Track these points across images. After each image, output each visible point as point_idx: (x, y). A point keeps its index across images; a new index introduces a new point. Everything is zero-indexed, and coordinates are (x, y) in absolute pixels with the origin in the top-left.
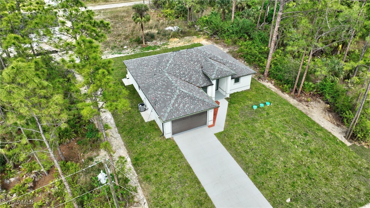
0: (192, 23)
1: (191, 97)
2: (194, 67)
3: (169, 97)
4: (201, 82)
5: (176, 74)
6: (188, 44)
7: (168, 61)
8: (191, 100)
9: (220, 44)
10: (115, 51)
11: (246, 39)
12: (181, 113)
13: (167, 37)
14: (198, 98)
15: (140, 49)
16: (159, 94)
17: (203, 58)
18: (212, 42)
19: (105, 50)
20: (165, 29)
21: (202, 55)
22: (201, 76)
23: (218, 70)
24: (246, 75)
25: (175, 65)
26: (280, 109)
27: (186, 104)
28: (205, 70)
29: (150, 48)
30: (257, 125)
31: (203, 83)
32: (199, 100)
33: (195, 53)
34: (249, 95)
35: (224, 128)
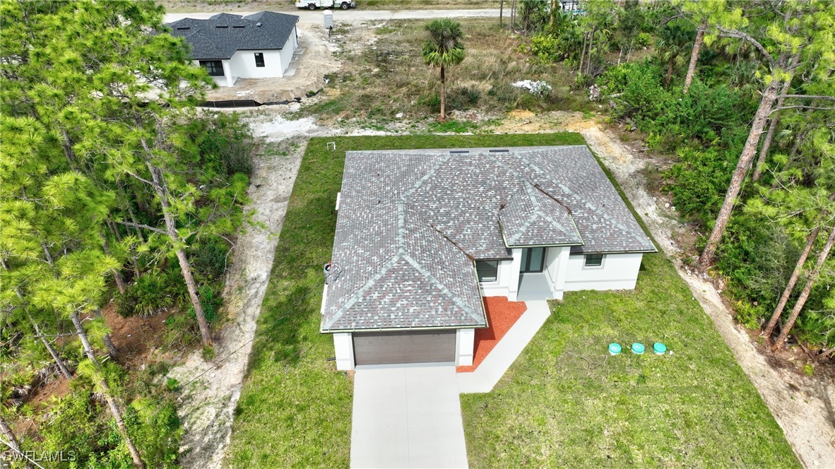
0: (584, 78)
1: (422, 283)
2: (482, 203)
3: (370, 268)
4: (481, 246)
5: (426, 212)
6: (549, 131)
7: (423, 174)
8: (420, 291)
9: (632, 146)
10: (373, 121)
11: (711, 141)
12: (377, 318)
13: (506, 104)
14: (440, 291)
15: (430, 125)
16: (358, 255)
17: (516, 181)
18: (613, 136)
19: (354, 116)
20: (514, 84)
21: (516, 174)
22: (489, 228)
23: (534, 223)
24: (620, 253)
25: (434, 188)
26: (689, 374)
27: (400, 297)
28: (505, 215)
29: (454, 125)
30: (591, 404)
31: (487, 250)
32: (440, 295)
33: (500, 164)
34: (619, 308)
35: (496, 387)
